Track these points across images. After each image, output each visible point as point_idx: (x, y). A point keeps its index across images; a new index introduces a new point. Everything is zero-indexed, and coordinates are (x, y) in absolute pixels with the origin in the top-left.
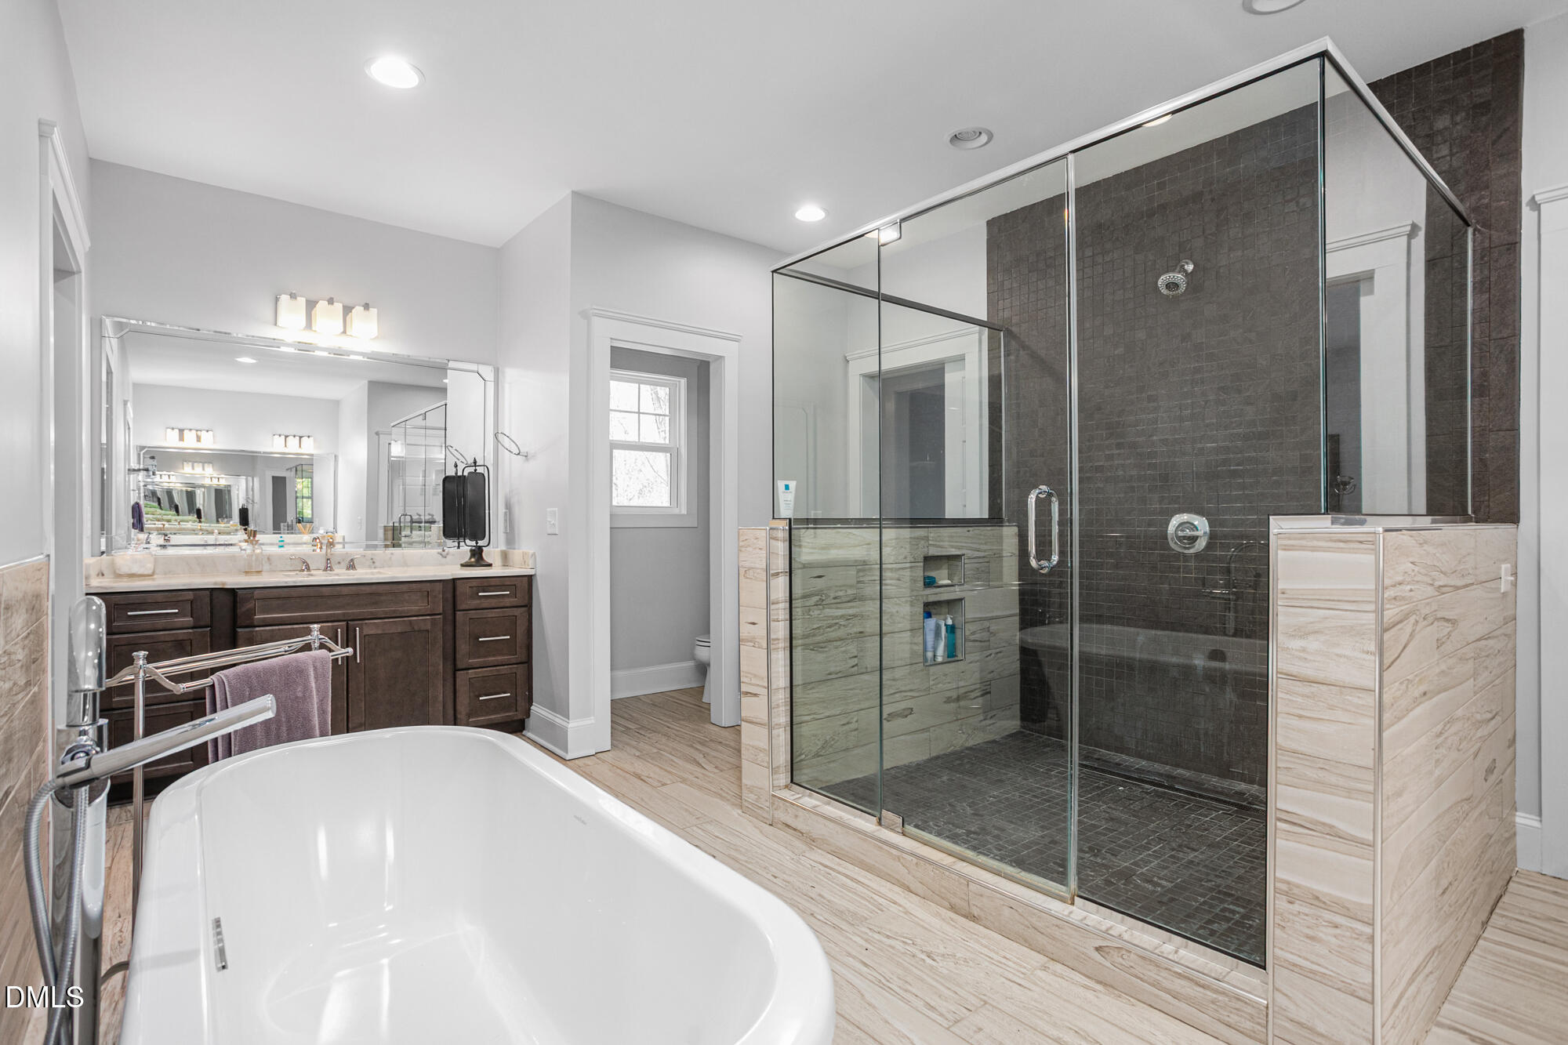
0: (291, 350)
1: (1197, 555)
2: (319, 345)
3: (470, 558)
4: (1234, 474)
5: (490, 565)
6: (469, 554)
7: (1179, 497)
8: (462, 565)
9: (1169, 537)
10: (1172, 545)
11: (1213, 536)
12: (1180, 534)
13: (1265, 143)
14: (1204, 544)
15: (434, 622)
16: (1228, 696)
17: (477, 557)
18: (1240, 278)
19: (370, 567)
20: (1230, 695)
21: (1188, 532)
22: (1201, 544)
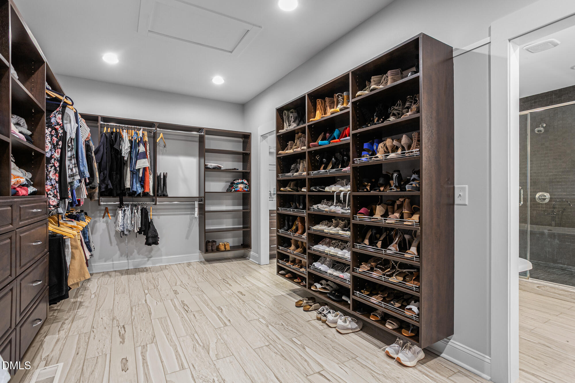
1: (546, 204)
4: (558, 182)
7: (540, 188)
9: (536, 199)
10: (537, 200)
11: (551, 198)
12: (540, 198)
13: (571, 92)
14: (548, 201)
16: (556, 241)
18: (561, 129)
20: (557, 241)
21: (543, 197)
22: (547, 201)
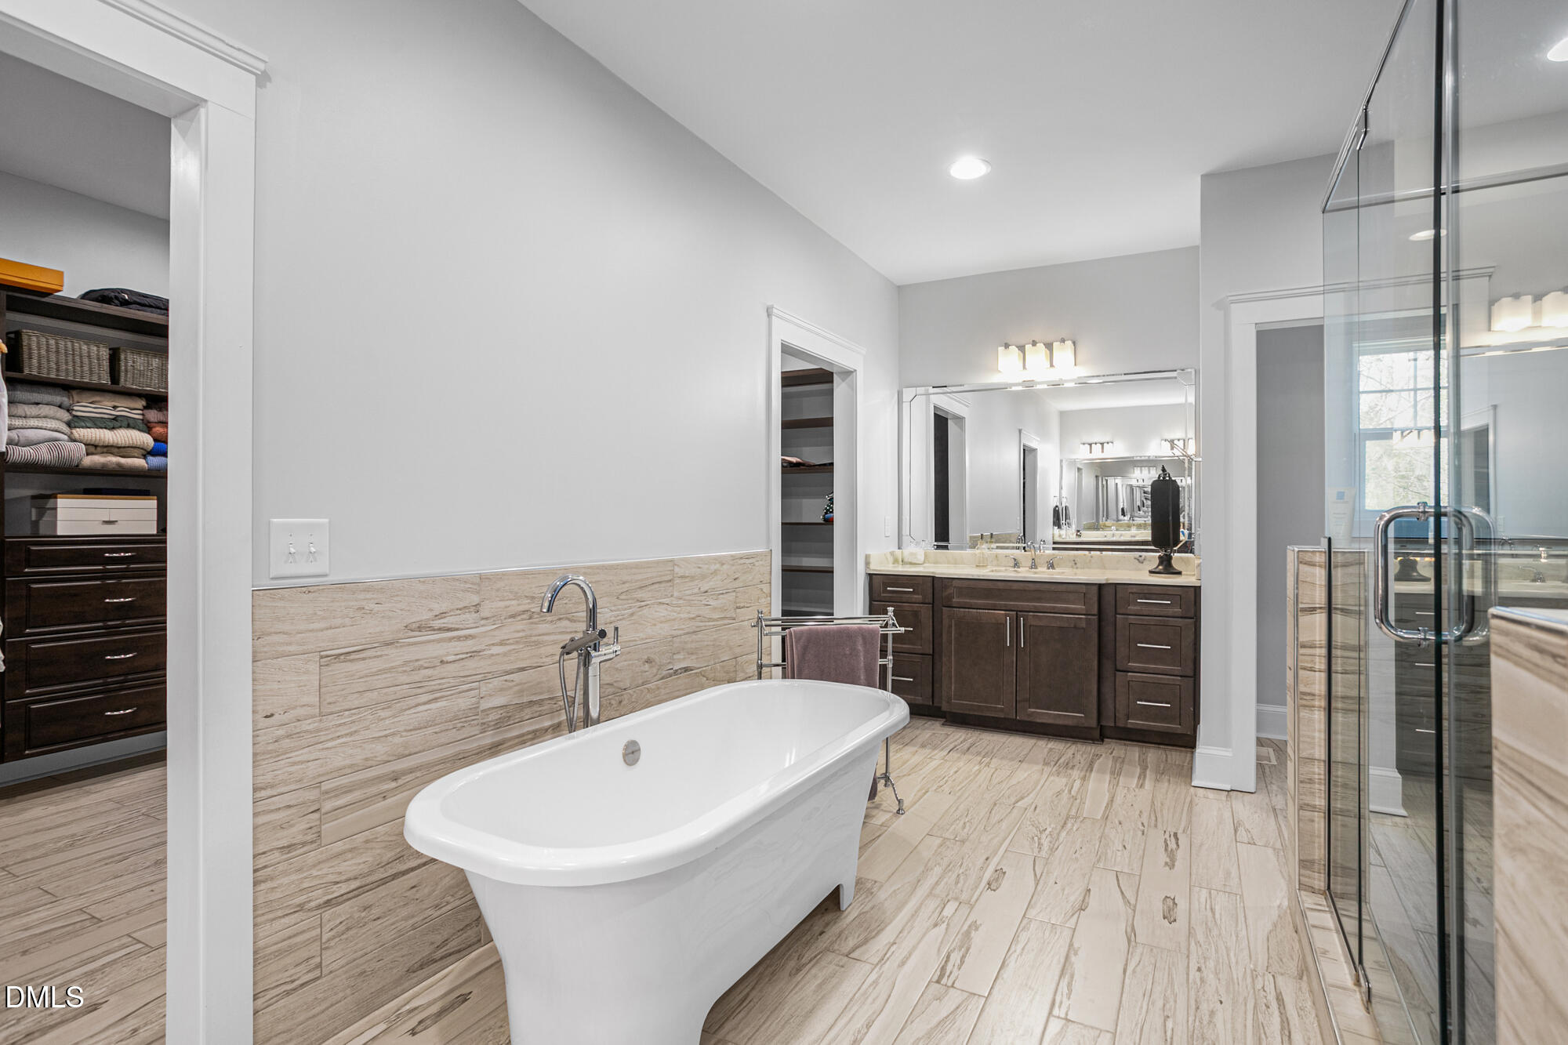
0: (1020, 388)
2: (1039, 380)
3: (1159, 565)
5: (1179, 573)
6: (1158, 561)
8: (1151, 572)
15: (1088, 621)
17: (1165, 563)
19: (1072, 567)
